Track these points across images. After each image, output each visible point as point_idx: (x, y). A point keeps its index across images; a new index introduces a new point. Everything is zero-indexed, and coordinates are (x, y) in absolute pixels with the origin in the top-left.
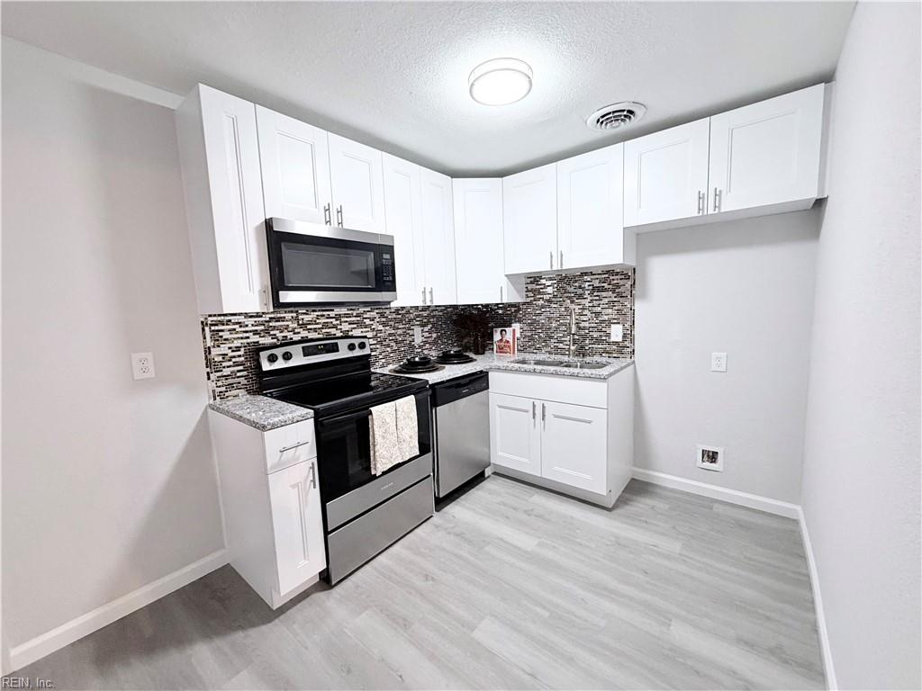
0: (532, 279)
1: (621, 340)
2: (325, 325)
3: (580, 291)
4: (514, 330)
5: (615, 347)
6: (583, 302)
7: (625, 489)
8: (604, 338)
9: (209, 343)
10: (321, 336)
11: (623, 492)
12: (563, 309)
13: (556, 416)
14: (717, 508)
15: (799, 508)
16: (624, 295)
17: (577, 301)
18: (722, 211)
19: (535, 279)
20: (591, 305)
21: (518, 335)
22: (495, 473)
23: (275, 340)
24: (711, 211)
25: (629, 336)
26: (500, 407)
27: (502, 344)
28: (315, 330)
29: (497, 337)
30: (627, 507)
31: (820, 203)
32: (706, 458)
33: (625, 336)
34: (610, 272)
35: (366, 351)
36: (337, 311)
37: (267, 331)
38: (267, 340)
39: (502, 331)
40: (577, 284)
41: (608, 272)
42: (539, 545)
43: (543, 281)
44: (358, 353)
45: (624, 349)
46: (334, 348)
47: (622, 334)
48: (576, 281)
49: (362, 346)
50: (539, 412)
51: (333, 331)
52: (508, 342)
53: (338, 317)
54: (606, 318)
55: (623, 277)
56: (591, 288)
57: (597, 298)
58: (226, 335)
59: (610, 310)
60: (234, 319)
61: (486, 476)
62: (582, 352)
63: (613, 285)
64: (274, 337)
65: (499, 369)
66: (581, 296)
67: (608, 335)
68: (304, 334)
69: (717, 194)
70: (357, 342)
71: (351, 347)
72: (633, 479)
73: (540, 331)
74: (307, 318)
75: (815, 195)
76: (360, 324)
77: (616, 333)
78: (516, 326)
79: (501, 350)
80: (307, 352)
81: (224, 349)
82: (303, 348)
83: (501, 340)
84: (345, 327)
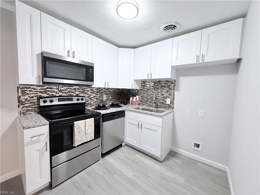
0: (143, 82)
1: (170, 104)
2: (69, 92)
3: (157, 87)
4: (136, 98)
5: (167, 106)
6: (158, 90)
7: (168, 154)
8: (164, 102)
9: (20, 94)
10: (67, 95)
11: (167, 155)
12: (152, 92)
13: (145, 128)
14: (199, 164)
15: (227, 168)
16: (171, 89)
17: (156, 90)
18: (205, 61)
19: (144, 82)
20: (161, 91)
21: (138, 99)
22: (126, 145)
23: (49, 95)
24: (201, 62)
25: (172, 102)
26: (128, 123)
27: (133, 102)
28: (65, 93)
30: (167, 162)
31: (239, 60)
32: (195, 146)
33: (171, 102)
34: (167, 81)
35: (84, 101)
36: (75, 87)
37: (45, 92)
38: (45, 95)
39: (133, 98)
40: (157, 84)
41: (166, 81)
42: (134, 175)
43: (146, 83)
44: (80, 101)
45: (170, 107)
46: (72, 100)
47: (170, 102)
48: (156, 83)
49: (82, 99)
50: (140, 126)
51: (72, 94)
52: (134, 101)
53: (75, 89)
54: (165, 96)
55: (171, 83)
56: (161, 86)
57: (163, 89)
58: (28, 92)
59: (167, 94)
60: (32, 87)
61: (123, 145)
62: (157, 107)
63: (168, 85)
64: (48, 94)
65: (128, 110)
66: (158, 88)
67: (166, 102)
68: (61, 94)
69: (203, 56)
70: (80, 98)
71: (78, 100)
72: (171, 151)
73: (144, 99)
74: (62, 89)
75: (237, 57)
76: (83, 92)
77: (168, 101)
78: (137, 97)
79: (132, 104)
80: (59, 100)
81: (26, 97)
82: (58, 98)
83: (132, 101)
84: (77, 93)
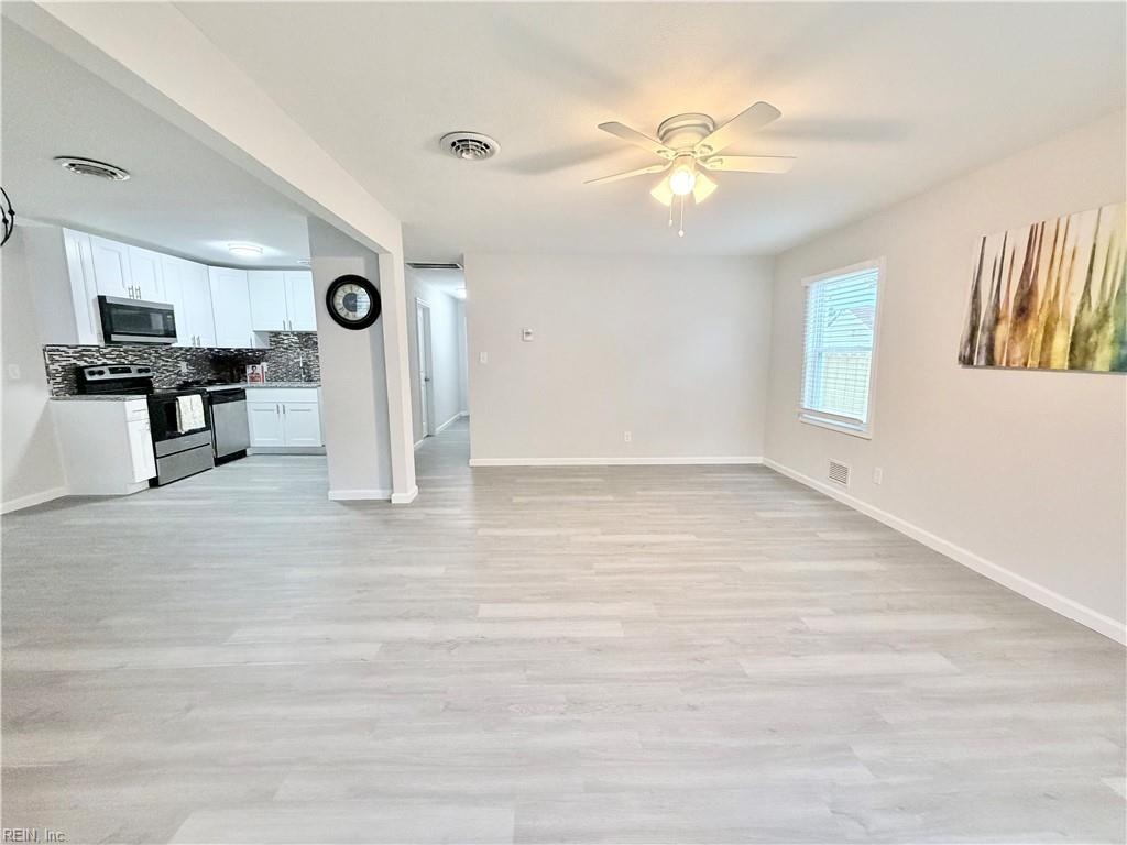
0: (274, 335)
2: (118, 356)
3: (305, 343)
4: (262, 367)
9: (48, 362)
10: (115, 362)
13: (291, 410)
17: (304, 349)
21: (266, 370)
22: (254, 454)
26: (254, 409)
27: (254, 375)
29: (249, 370)
35: (149, 374)
36: (126, 347)
38: (84, 363)
39: (253, 367)
40: (304, 340)
43: (281, 337)
46: (127, 371)
49: (146, 371)
50: (281, 409)
51: (123, 360)
52: (258, 374)
53: (125, 352)
58: (57, 358)
60: (61, 349)
61: (248, 455)
68: (105, 361)
70: (142, 368)
71: (139, 371)
73: (281, 367)
76: (141, 357)
78: (264, 364)
79: (253, 379)
80: (113, 371)
81: (56, 366)
82: (109, 369)
83: (253, 373)
84: (130, 358)
